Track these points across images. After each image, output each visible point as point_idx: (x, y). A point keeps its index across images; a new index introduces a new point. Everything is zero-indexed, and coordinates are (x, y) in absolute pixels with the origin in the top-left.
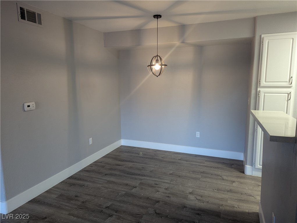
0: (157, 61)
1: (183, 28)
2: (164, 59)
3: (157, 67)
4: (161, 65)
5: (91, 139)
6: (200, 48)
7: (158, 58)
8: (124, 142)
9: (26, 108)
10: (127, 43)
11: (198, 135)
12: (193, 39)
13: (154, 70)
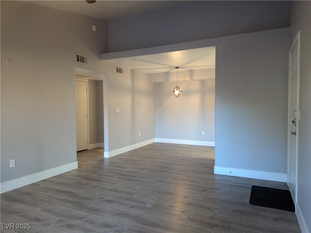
0: (177, 89)
1: (191, 72)
2: (180, 89)
3: (177, 92)
4: (180, 91)
5: (140, 133)
6: (203, 82)
7: (178, 88)
8: (157, 140)
9: (117, 112)
10: (160, 80)
11: (203, 133)
12: (197, 77)
13: (175, 94)
